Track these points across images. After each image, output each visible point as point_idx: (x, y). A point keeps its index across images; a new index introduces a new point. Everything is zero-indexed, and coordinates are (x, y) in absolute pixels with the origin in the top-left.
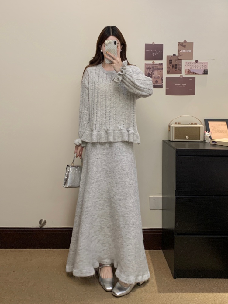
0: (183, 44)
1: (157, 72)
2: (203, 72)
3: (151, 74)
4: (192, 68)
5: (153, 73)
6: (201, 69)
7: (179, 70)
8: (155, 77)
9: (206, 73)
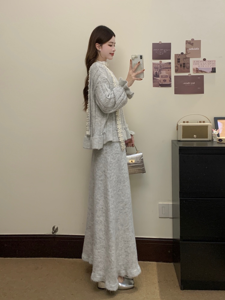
0: (190, 42)
1: (165, 71)
2: (212, 70)
7: (187, 68)
8: (163, 76)
9: (215, 71)
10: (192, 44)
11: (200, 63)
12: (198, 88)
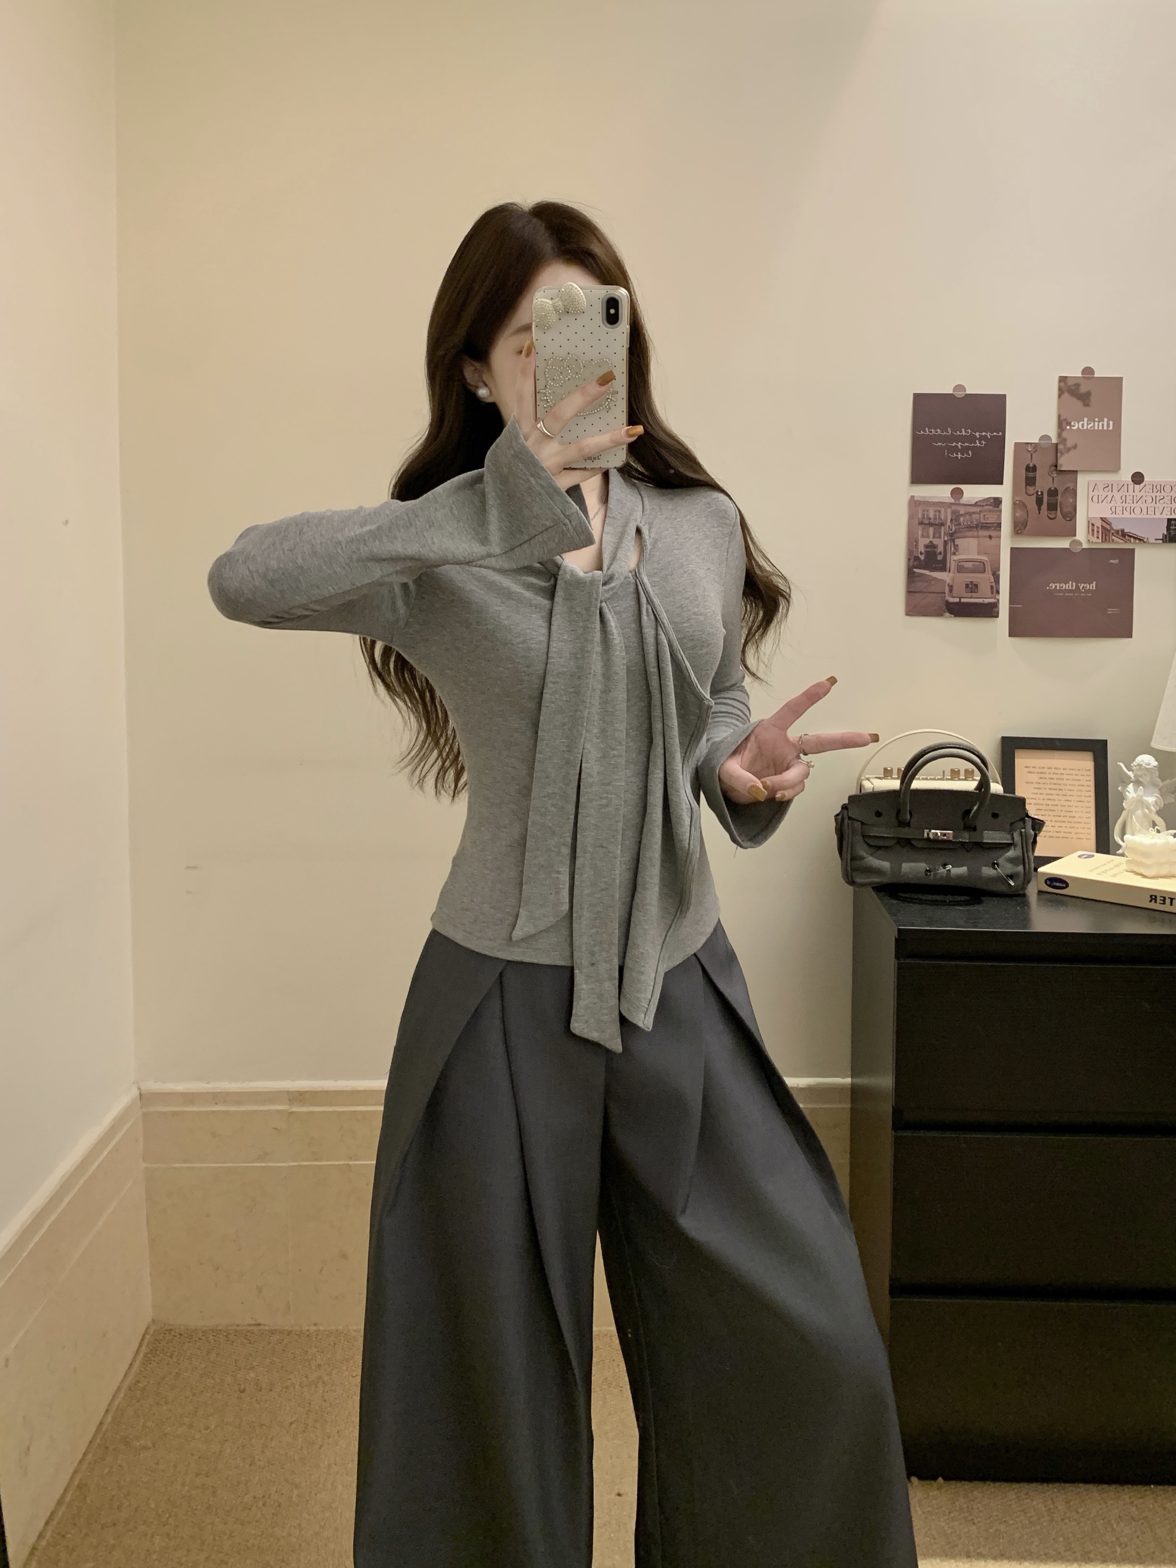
3: (941, 549)
4: (1119, 510)
5: (956, 547)
6: (1158, 516)
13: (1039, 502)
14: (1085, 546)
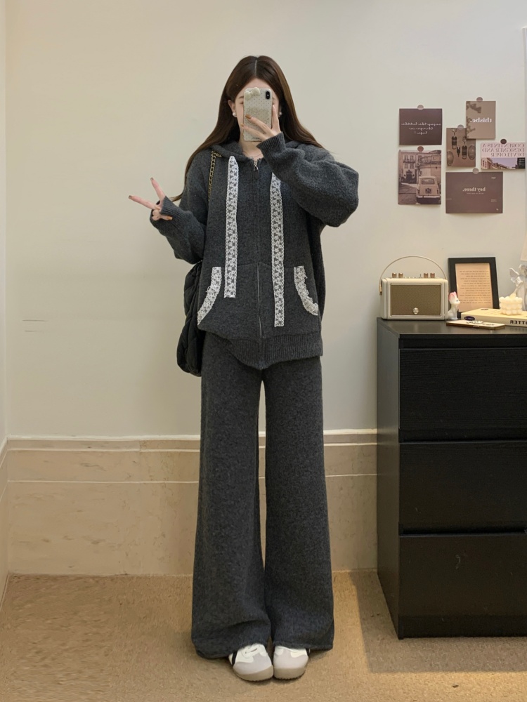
0: (475, 105)
1: (429, 170)
2: (517, 164)
3: (414, 173)
4: (495, 155)
5: (421, 172)
6: (513, 156)
7: (470, 157)
8: (425, 180)
9: (523, 165)
10: (479, 110)
11: (494, 149)
12: (493, 201)
13: (458, 151)
14: (480, 171)
